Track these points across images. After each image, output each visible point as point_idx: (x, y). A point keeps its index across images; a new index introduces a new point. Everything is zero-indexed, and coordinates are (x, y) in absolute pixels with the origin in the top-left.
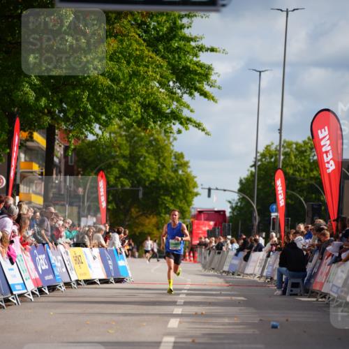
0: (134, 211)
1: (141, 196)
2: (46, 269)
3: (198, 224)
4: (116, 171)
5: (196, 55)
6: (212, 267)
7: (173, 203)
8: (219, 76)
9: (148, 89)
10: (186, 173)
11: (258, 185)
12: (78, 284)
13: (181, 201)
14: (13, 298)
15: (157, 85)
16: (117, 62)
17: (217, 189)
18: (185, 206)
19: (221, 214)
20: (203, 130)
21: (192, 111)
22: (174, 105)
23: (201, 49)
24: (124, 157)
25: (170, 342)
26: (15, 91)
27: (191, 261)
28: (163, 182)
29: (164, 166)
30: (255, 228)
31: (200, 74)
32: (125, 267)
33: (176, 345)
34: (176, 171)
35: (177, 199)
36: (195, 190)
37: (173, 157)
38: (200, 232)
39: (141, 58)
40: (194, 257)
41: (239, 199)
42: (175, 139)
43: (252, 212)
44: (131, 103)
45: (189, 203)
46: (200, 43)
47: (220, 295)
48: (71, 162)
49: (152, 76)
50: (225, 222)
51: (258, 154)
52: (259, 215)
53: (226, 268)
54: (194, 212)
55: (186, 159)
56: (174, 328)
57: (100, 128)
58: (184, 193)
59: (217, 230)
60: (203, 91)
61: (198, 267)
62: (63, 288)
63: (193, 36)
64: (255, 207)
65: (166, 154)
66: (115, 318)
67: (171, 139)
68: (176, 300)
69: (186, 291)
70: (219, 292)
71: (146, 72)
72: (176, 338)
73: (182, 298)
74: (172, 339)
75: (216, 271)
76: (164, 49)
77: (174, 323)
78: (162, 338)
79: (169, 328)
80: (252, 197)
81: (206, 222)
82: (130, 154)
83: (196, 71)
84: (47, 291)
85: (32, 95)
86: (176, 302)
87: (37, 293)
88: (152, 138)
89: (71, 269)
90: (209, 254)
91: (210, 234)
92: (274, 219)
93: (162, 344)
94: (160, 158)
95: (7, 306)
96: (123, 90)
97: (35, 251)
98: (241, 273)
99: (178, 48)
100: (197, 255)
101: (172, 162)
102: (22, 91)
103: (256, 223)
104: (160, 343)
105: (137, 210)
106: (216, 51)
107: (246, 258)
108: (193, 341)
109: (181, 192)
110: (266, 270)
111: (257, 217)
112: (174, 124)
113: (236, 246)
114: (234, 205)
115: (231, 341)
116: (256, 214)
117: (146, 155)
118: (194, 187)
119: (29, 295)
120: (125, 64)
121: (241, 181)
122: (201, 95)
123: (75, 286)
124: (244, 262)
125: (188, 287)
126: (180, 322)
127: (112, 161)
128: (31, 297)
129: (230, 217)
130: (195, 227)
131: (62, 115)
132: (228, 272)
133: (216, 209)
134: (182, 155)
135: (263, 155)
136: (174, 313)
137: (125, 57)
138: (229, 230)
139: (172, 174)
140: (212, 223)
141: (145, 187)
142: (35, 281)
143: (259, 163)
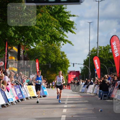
0: (48, 72)
1: (50, 67)
2: (20, 93)
3: (70, 76)
4: (41, 59)
5: (68, 18)
6: (76, 91)
7: (61, 69)
8: (76, 25)
9: (52, 30)
10: (65, 58)
11: (90, 62)
12: (31, 98)
13: (64, 68)
14: (9, 104)
15: (55, 29)
16: (41, 21)
17: (76, 64)
18: (65, 70)
19: (78, 72)
20: (71, 44)
21: (67, 37)
22: (61, 35)
23: (70, 16)
24: (44, 54)
25: (64, 117)
26: (7, 33)
27: (68, 89)
28: (58, 62)
29: (58, 57)
30: (90, 77)
31: (70, 24)
32: (46, 92)
33: (66, 118)
34: (62, 58)
35: (63, 68)
36: (69, 65)
37: (61, 53)
38: (71, 79)
39: (49, 19)
40: (69, 87)
41: (84, 67)
42: (61, 47)
43: (88, 71)
44: (46, 35)
45: (67, 69)
46: (69, 14)
47: (80, 100)
48: (26, 56)
49: (53, 26)
50: (79, 75)
51: (90, 51)
52: (91, 72)
53: (80, 91)
54: (68, 72)
55: (65, 54)
56: (65, 112)
57: (35, 44)
58: (65, 65)
59: (77, 78)
60: (71, 30)
61: (71, 91)
62: (26, 100)
63: (67, 12)
64: (89, 69)
65: (58, 52)
66: (45, 109)
67: (60, 47)
68: (65, 102)
69: (67, 99)
70: (79, 99)
71: (51, 24)
72: (66, 116)
73: (66, 102)
74: (65, 116)
75: (77, 92)
76: (57, 16)
77: (65, 111)
78: (61, 116)
79: (63, 112)
80: (88, 66)
81: (73, 75)
82: (46, 53)
83: (68, 23)
84: (20, 101)
85: (13, 34)
86: (65, 103)
87: (17, 102)
88: (53, 47)
89: (28, 93)
90: (74, 86)
91: (75, 79)
92: (96, 73)
93: (62, 118)
94: (56, 53)
95: (7, 106)
96: (44, 31)
97: (16, 87)
98: (86, 92)
99: (62, 16)
100: (70, 87)
101: (60, 55)
102: (9, 32)
103: (90, 75)
104: (61, 117)
105: (49, 72)
106: (75, 16)
107: (87, 87)
108: (72, 117)
109: (64, 65)
110: (94, 91)
111: (90, 73)
112: (61, 42)
113: (84, 83)
114: (82, 69)
115: (85, 116)
116: (90, 72)
117: (52, 53)
118: (68, 63)
119: (14, 102)
120: (44, 22)
121: (84, 60)
122: (70, 32)
123: (30, 99)
124: (87, 89)
125: (68, 98)
126: (67, 110)
127: (40, 55)
128: (15, 103)
129: (81, 73)
130: (69, 77)
131: (23, 40)
132: (81, 92)
133: (76, 71)
134: (64, 53)
135: (92, 51)
136: (64, 107)
137: (44, 19)
138: (81, 78)
139: (61, 59)
140: (75, 75)
141: (51, 64)
142: (16, 98)
143: (90, 54)
